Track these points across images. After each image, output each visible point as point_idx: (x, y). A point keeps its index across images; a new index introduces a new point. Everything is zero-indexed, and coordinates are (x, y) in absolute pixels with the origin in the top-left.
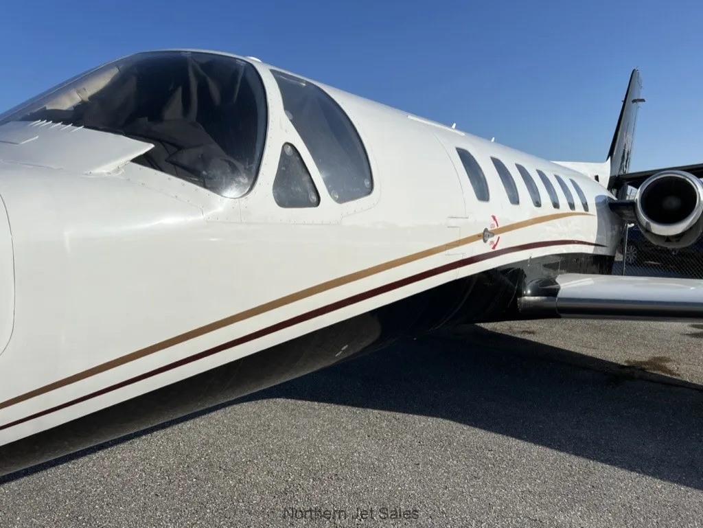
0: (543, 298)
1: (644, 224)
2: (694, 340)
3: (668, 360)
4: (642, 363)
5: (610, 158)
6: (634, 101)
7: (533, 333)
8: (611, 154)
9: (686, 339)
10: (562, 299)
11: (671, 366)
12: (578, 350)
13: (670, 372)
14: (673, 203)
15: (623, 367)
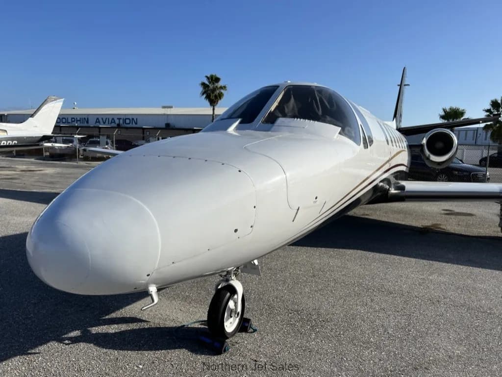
0: (399, 191)
1: (427, 155)
2: (447, 216)
3: (440, 225)
4: (429, 226)
5: (395, 120)
6: (405, 85)
7: (367, 215)
8: (395, 116)
9: (443, 216)
10: (407, 192)
11: (441, 227)
12: (396, 222)
13: (444, 229)
14: (440, 145)
15: (421, 228)
